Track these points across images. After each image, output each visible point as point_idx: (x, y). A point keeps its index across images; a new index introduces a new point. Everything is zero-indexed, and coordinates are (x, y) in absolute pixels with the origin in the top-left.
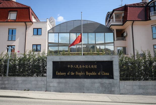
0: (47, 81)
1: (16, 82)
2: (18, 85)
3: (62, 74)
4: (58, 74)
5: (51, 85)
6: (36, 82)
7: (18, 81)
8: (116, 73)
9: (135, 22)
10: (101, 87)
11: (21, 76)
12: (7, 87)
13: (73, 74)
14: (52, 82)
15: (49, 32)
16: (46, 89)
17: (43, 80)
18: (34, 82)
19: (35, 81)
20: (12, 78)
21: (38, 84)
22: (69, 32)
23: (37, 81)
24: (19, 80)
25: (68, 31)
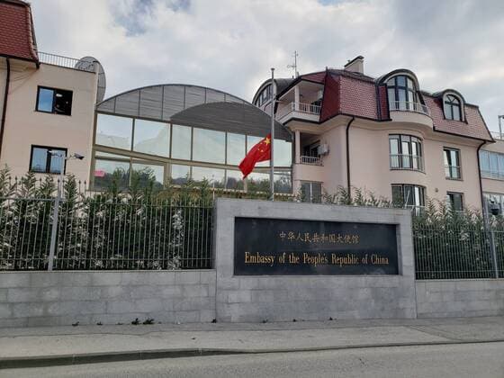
0: (219, 284)
1: (99, 293)
2: (107, 303)
3: (263, 260)
4: (250, 258)
5: (233, 297)
6: (178, 290)
7: (104, 287)
8: (407, 258)
9: (357, 119)
10: (373, 301)
11: (120, 269)
12: (57, 313)
13: (295, 260)
14: (233, 289)
15: (99, 109)
16: (216, 313)
17: (205, 281)
18: (168, 292)
19: (175, 285)
20: (80, 276)
21: (185, 298)
22: (169, 120)
23: (183, 285)
24: (109, 286)
25: (167, 117)
